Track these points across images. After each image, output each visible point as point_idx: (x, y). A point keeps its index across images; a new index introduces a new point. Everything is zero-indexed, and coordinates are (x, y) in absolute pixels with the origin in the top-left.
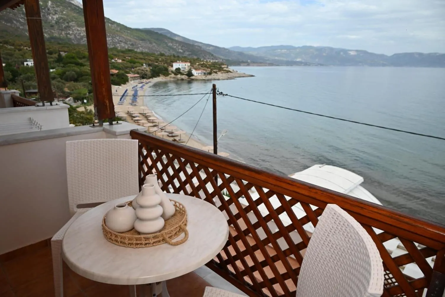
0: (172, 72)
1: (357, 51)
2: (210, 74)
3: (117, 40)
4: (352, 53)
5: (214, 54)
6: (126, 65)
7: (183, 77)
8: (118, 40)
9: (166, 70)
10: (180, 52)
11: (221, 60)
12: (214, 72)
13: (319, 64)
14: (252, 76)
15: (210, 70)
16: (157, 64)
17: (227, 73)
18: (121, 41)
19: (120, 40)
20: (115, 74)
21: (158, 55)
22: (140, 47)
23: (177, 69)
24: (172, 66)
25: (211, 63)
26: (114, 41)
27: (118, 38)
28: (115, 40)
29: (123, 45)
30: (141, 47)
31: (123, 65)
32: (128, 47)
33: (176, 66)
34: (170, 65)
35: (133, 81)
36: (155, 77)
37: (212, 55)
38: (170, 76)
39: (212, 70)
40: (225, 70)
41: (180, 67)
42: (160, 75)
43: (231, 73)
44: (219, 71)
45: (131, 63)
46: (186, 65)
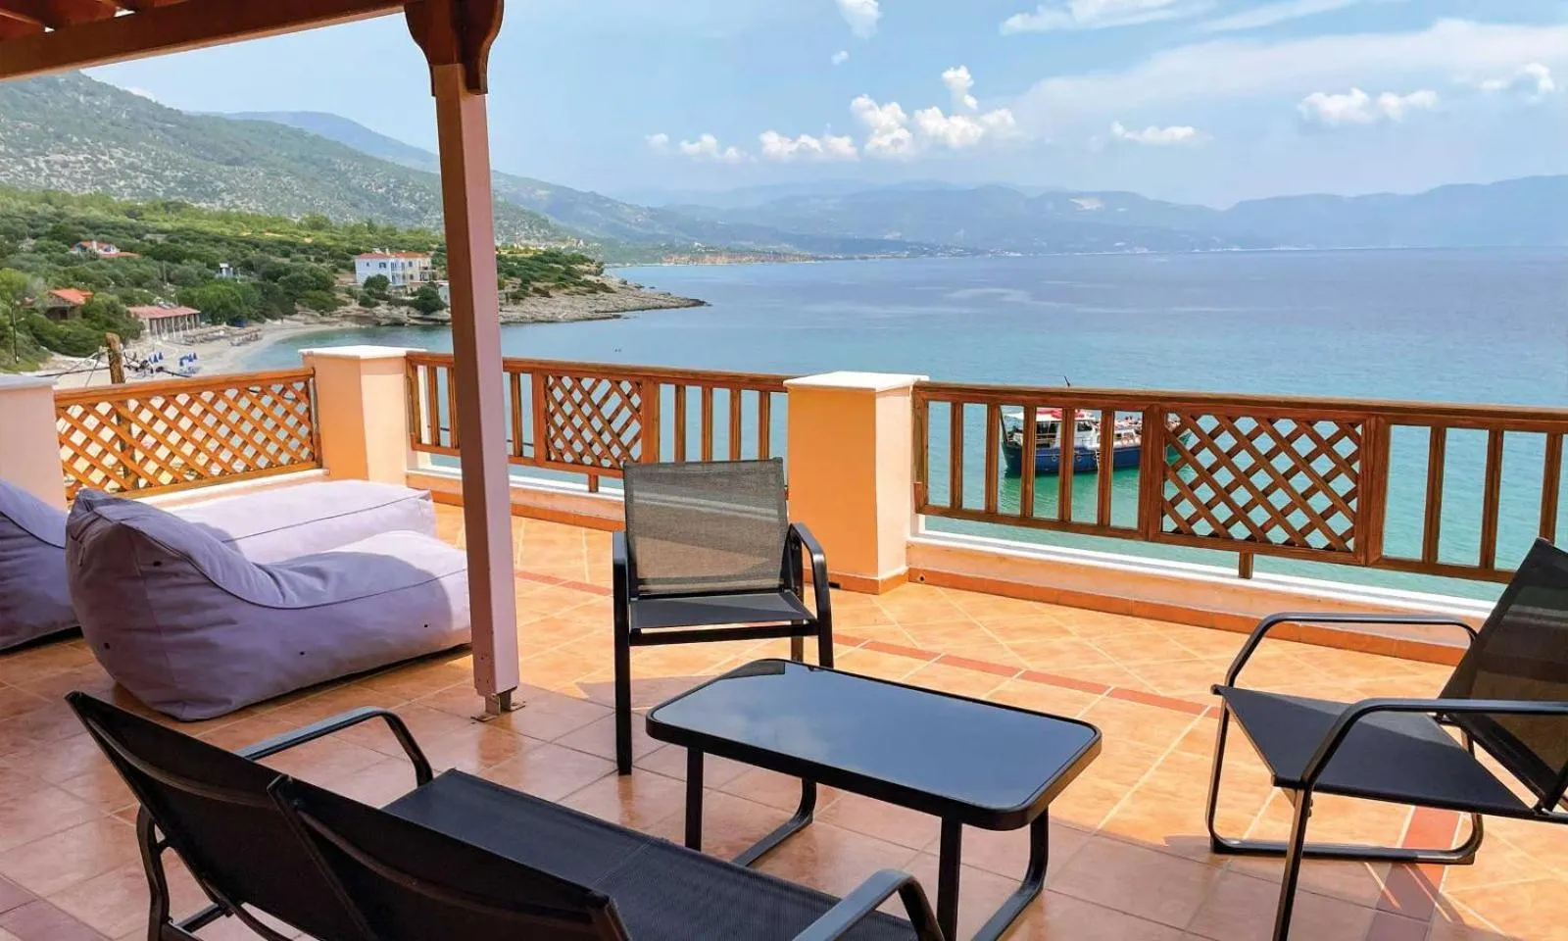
0: (350, 292)
1: (1103, 196)
2: (516, 298)
3: (113, 164)
4: (1090, 205)
5: (552, 220)
6: (135, 269)
7: (401, 313)
8: (120, 161)
9: (325, 285)
10: (406, 214)
11: (582, 243)
12: (537, 290)
13: (966, 250)
14: (699, 303)
15: (518, 281)
16: (286, 261)
17: (589, 295)
18: (132, 167)
19: (127, 161)
20: (73, 308)
21: (300, 226)
22: (222, 191)
23: (370, 282)
24: (352, 269)
25: (531, 254)
26: (100, 165)
27: (118, 153)
28: (105, 162)
29: (141, 181)
30: (230, 190)
31: (124, 269)
32: (169, 192)
33: (366, 269)
34: (345, 267)
35: (165, 338)
36: (274, 318)
37: (543, 224)
38: (341, 310)
39: (526, 282)
40: (587, 283)
41: (387, 272)
42: (298, 307)
43: (606, 295)
44: (558, 288)
45: (158, 258)
46: (410, 264)
